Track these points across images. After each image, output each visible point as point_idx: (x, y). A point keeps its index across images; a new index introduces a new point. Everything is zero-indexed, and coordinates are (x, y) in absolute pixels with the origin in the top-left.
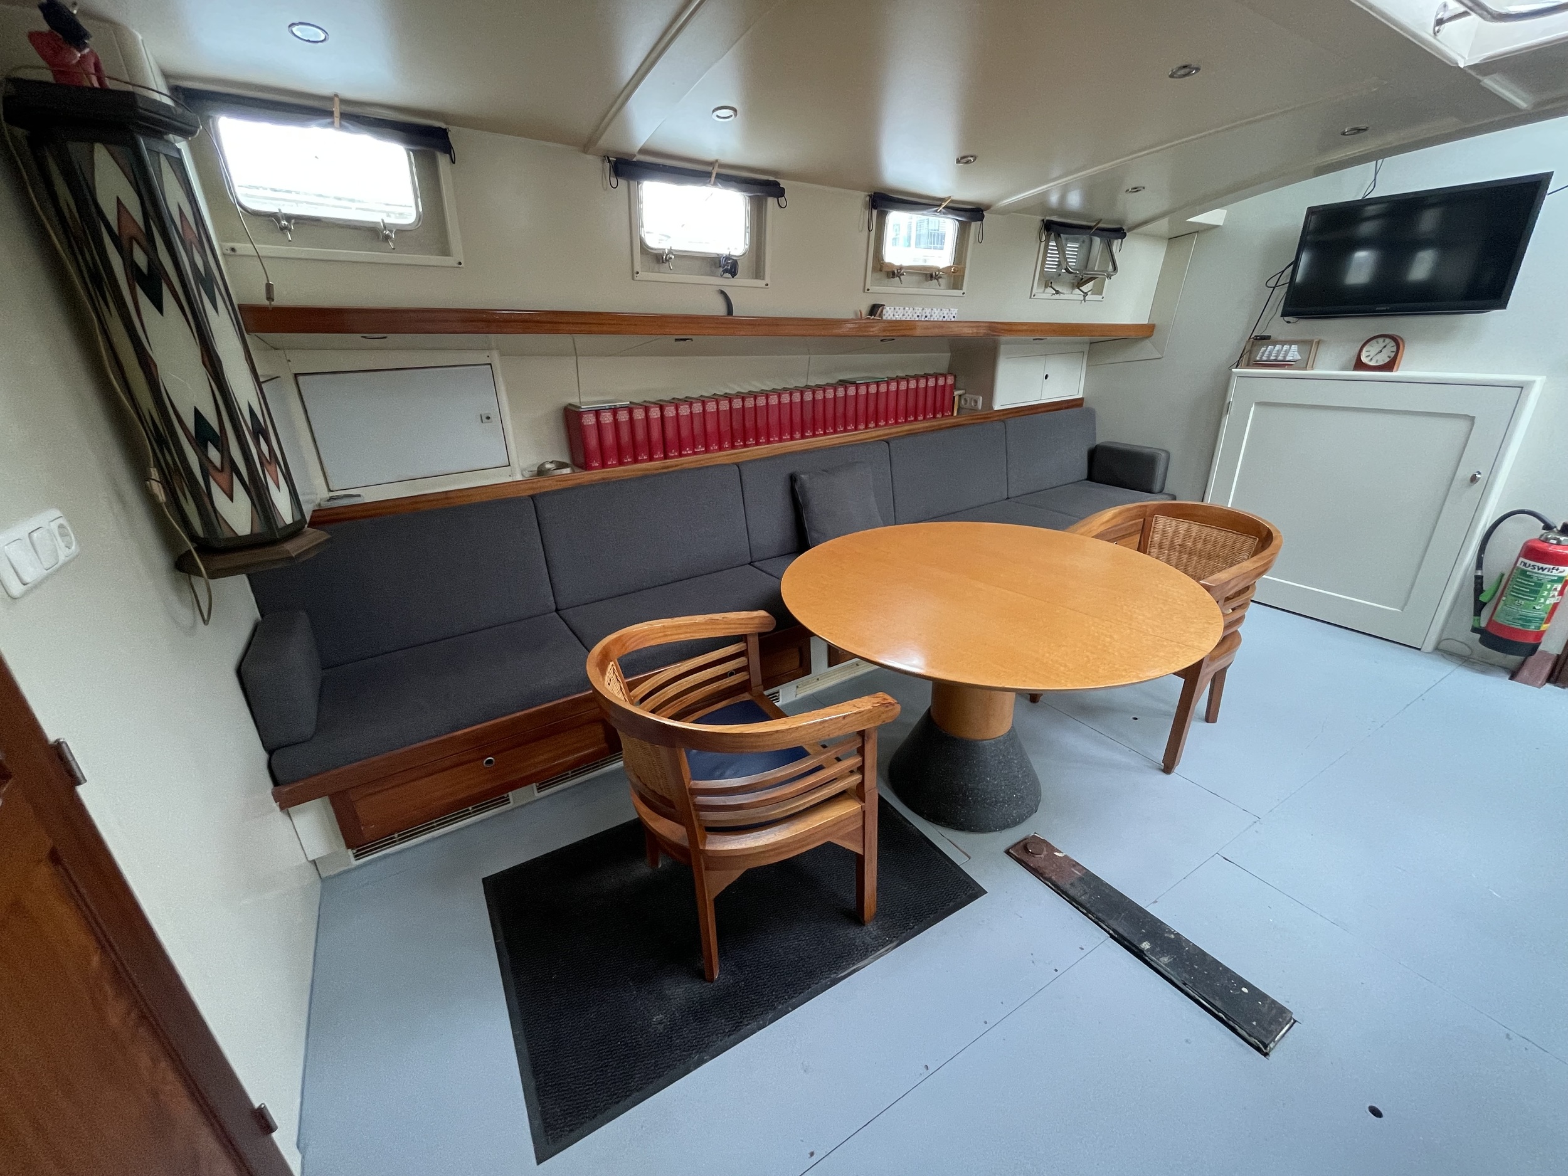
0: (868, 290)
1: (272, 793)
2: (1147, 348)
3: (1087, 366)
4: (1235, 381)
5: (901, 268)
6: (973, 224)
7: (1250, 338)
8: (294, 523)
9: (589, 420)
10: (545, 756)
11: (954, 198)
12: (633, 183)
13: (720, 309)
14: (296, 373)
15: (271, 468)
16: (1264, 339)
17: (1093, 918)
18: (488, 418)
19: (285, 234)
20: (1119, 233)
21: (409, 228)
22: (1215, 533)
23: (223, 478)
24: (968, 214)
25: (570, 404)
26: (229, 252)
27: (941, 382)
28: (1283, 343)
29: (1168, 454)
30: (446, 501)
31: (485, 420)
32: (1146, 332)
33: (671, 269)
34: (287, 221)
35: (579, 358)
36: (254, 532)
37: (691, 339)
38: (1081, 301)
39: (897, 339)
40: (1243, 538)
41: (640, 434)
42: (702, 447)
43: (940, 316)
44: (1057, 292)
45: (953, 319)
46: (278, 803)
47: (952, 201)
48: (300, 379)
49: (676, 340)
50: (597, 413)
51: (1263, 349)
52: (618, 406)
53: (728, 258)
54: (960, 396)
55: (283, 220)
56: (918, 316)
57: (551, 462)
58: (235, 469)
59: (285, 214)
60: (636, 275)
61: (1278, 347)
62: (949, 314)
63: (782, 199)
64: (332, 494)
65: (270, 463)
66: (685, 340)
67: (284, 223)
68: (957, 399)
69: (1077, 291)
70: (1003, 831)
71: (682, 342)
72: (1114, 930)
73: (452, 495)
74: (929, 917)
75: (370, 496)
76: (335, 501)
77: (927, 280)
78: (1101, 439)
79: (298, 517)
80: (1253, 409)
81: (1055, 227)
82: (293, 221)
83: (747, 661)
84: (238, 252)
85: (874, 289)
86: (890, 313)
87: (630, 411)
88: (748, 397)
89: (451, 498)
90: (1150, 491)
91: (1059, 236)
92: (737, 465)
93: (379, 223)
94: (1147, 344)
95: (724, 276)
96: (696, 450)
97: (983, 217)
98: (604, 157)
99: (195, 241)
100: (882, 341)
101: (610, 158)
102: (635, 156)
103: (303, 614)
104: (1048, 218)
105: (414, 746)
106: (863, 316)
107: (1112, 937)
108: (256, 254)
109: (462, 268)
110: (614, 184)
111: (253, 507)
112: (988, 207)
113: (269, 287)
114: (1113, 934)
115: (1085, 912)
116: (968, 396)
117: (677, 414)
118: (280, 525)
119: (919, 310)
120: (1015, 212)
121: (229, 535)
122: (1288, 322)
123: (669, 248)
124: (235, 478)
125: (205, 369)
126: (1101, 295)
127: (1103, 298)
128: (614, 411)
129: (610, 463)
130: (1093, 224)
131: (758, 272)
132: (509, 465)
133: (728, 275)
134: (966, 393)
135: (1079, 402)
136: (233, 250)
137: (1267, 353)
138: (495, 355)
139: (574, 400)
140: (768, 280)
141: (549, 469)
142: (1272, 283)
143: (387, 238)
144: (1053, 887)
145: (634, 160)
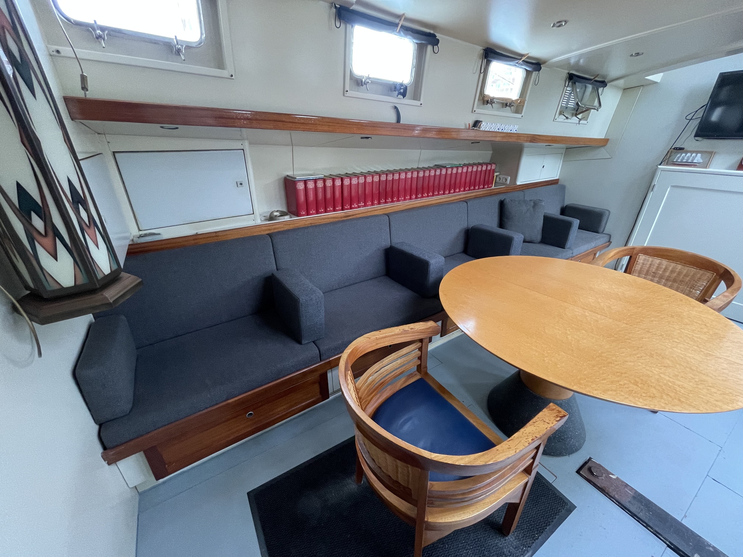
0: (475, 111)
1: (102, 456)
2: (602, 153)
3: (563, 161)
4: (659, 173)
5: (494, 98)
6: (534, 72)
7: (671, 149)
8: (112, 272)
9: (301, 186)
10: (284, 407)
11: (530, 55)
12: (349, 26)
13: (392, 118)
14: (114, 151)
15: (90, 231)
16: (681, 150)
17: (652, 531)
18: (241, 184)
19: (100, 42)
20: (604, 84)
21: (194, 45)
22: (679, 267)
23: (48, 241)
24: (534, 66)
25: (288, 176)
26: (55, 53)
27: (489, 168)
28: (692, 152)
29: (609, 212)
30: (216, 238)
31: (239, 185)
32: (603, 143)
33: (368, 90)
34: (101, 31)
35: (294, 147)
36: (77, 283)
37: (371, 138)
38: (577, 124)
39: (481, 142)
40: (701, 272)
41: (329, 195)
42: (363, 203)
43: (509, 130)
44: (567, 118)
45: (515, 132)
46: (106, 462)
47: (529, 58)
48: (117, 155)
49: (362, 138)
50: (305, 182)
51: (678, 155)
52: (317, 178)
53: (401, 85)
54: (497, 176)
55: (98, 29)
56: (498, 129)
57: (277, 211)
58: (57, 234)
59: (99, 25)
60: (346, 93)
61: (689, 154)
62: (514, 129)
63: (436, 47)
64: (141, 233)
65: (89, 227)
66: (368, 138)
67: (98, 32)
68: (495, 177)
69: (575, 118)
70: (570, 456)
71: (365, 139)
72: (670, 542)
73: (220, 234)
74: (546, 528)
75: (167, 234)
76: (143, 238)
77: (503, 107)
78: (567, 202)
79: (115, 267)
80: (669, 189)
81: (575, 78)
82: (106, 32)
83: (420, 354)
84: (62, 54)
85: (478, 111)
86: (484, 127)
87: (324, 181)
88: (389, 174)
89: (218, 236)
90: (597, 232)
91: (575, 83)
92: (387, 215)
93: (172, 39)
94: (603, 150)
95: (398, 97)
96: (359, 205)
97: (541, 68)
98: (332, 3)
99: (8, 27)
100: (472, 143)
101: (336, 5)
102: (352, 4)
103: (123, 317)
104: (571, 72)
105: (201, 413)
106: (470, 127)
107: (668, 546)
108: (75, 57)
109: (233, 79)
110: (338, 25)
111: (76, 265)
112: (545, 62)
113: (83, 79)
114: (670, 544)
115: (645, 525)
116: (501, 176)
117: (351, 183)
118: (100, 276)
119: (499, 125)
120: (557, 67)
121: (56, 287)
122: (697, 140)
123: (367, 76)
124: (58, 241)
125: (24, 148)
126: (587, 120)
127: (587, 122)
128: (315, 181)
129: (311, 212)
130: (592, 78)
131: (416, 96)
132: (253, 214)
133: (401, 97)
134: (500, 174)
135: (557, 181)
136: (58, 52)
137: (681, 157)
138: (246, 143)
139: (290, 173)
140: (421, 102)
141: (276, 216)
142: (689, 117)
143: (178, 51)
144: (617, 503)
145: (351, 8)
